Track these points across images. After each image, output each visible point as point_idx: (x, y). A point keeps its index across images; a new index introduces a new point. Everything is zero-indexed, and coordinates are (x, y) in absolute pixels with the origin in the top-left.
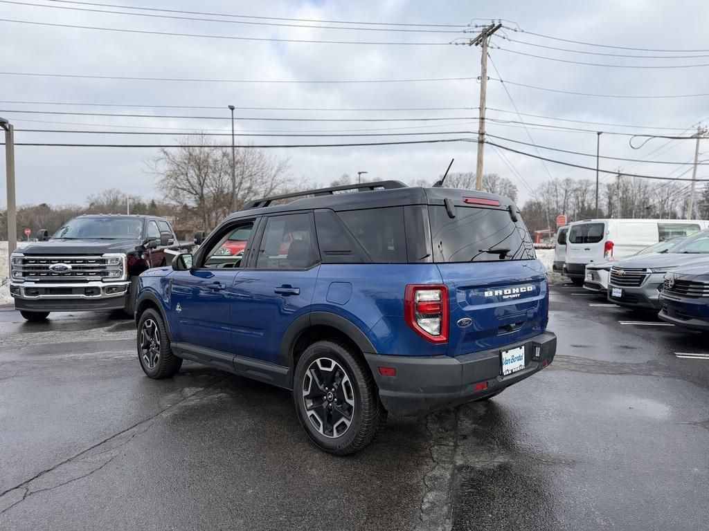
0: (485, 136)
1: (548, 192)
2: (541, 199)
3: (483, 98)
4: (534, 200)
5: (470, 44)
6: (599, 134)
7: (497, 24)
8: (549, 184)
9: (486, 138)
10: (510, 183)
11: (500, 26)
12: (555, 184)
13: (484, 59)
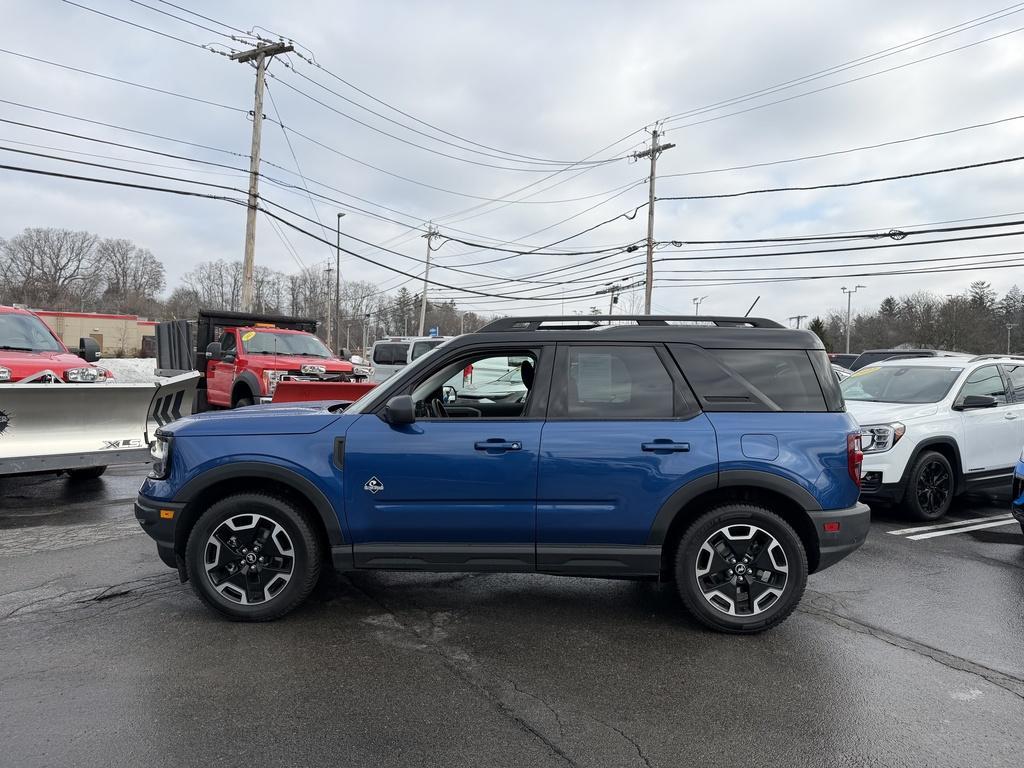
0: (259, 200)
1: (209, 278)
2: (199, 288)
3: (256, 144)
4: (188, 287)
5: (232, 58)
6: (339, 216)
7: (287, 45)
8: (211, 266)
9: (261, 204)
10: (151, 257)
11: (291, 49)
12: (218, 268)
13: (260, 88)
